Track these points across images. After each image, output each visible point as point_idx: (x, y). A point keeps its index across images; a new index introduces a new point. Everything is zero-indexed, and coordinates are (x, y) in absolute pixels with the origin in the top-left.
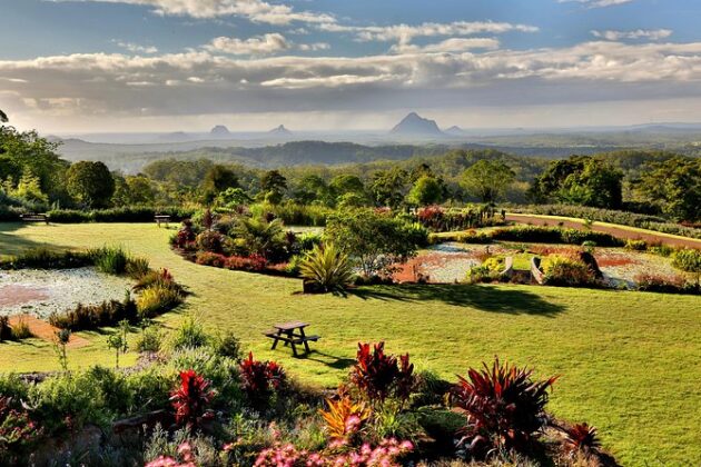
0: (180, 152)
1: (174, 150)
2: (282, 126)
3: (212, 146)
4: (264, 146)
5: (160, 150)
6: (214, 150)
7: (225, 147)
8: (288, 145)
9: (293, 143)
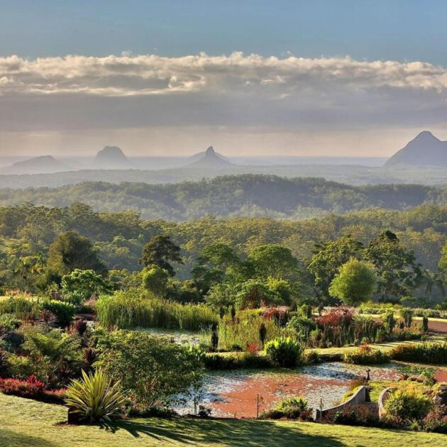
0: (46, 189)
1: (37, 186)
2: (211, 148)
3: (97, 180)
4: (180, 181)
5: (14, 186)
6: (100, 187)
7: (118, 183)
8: (218, 181)
9: (226, 179)
